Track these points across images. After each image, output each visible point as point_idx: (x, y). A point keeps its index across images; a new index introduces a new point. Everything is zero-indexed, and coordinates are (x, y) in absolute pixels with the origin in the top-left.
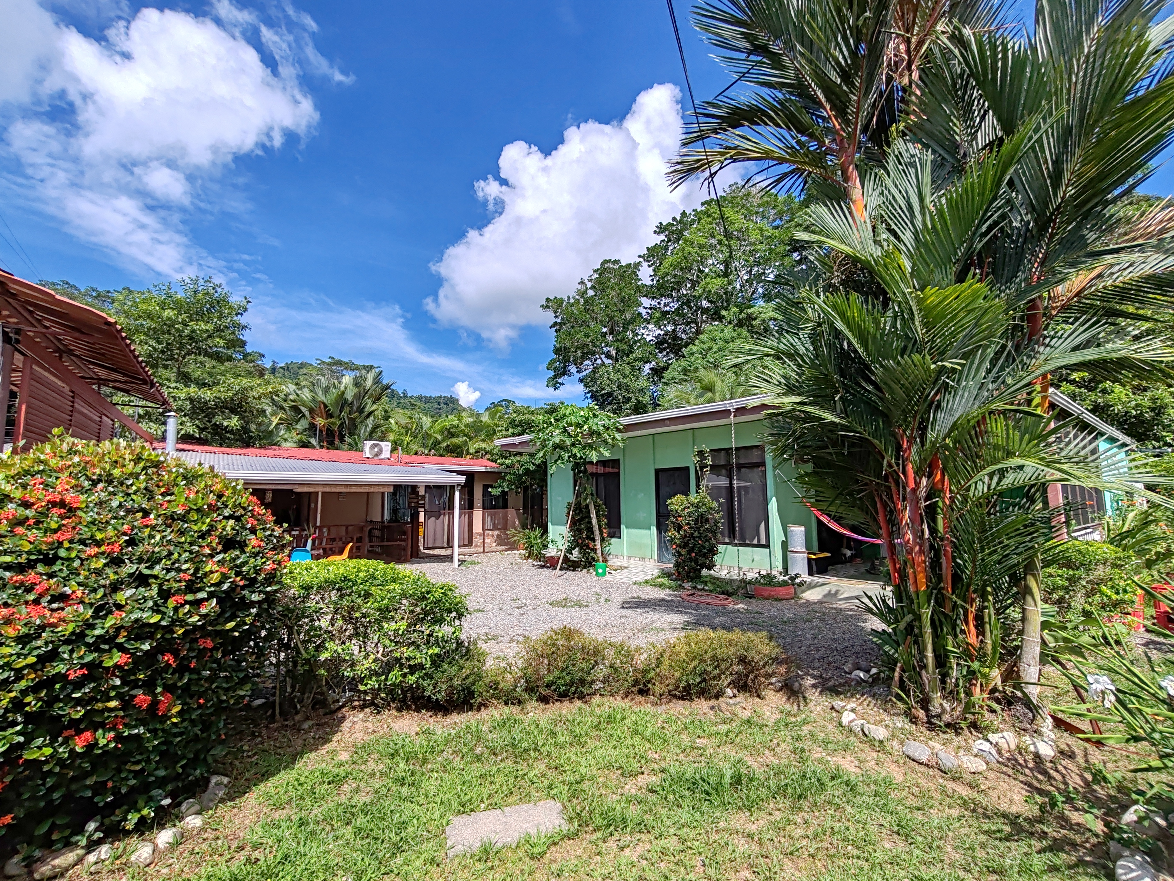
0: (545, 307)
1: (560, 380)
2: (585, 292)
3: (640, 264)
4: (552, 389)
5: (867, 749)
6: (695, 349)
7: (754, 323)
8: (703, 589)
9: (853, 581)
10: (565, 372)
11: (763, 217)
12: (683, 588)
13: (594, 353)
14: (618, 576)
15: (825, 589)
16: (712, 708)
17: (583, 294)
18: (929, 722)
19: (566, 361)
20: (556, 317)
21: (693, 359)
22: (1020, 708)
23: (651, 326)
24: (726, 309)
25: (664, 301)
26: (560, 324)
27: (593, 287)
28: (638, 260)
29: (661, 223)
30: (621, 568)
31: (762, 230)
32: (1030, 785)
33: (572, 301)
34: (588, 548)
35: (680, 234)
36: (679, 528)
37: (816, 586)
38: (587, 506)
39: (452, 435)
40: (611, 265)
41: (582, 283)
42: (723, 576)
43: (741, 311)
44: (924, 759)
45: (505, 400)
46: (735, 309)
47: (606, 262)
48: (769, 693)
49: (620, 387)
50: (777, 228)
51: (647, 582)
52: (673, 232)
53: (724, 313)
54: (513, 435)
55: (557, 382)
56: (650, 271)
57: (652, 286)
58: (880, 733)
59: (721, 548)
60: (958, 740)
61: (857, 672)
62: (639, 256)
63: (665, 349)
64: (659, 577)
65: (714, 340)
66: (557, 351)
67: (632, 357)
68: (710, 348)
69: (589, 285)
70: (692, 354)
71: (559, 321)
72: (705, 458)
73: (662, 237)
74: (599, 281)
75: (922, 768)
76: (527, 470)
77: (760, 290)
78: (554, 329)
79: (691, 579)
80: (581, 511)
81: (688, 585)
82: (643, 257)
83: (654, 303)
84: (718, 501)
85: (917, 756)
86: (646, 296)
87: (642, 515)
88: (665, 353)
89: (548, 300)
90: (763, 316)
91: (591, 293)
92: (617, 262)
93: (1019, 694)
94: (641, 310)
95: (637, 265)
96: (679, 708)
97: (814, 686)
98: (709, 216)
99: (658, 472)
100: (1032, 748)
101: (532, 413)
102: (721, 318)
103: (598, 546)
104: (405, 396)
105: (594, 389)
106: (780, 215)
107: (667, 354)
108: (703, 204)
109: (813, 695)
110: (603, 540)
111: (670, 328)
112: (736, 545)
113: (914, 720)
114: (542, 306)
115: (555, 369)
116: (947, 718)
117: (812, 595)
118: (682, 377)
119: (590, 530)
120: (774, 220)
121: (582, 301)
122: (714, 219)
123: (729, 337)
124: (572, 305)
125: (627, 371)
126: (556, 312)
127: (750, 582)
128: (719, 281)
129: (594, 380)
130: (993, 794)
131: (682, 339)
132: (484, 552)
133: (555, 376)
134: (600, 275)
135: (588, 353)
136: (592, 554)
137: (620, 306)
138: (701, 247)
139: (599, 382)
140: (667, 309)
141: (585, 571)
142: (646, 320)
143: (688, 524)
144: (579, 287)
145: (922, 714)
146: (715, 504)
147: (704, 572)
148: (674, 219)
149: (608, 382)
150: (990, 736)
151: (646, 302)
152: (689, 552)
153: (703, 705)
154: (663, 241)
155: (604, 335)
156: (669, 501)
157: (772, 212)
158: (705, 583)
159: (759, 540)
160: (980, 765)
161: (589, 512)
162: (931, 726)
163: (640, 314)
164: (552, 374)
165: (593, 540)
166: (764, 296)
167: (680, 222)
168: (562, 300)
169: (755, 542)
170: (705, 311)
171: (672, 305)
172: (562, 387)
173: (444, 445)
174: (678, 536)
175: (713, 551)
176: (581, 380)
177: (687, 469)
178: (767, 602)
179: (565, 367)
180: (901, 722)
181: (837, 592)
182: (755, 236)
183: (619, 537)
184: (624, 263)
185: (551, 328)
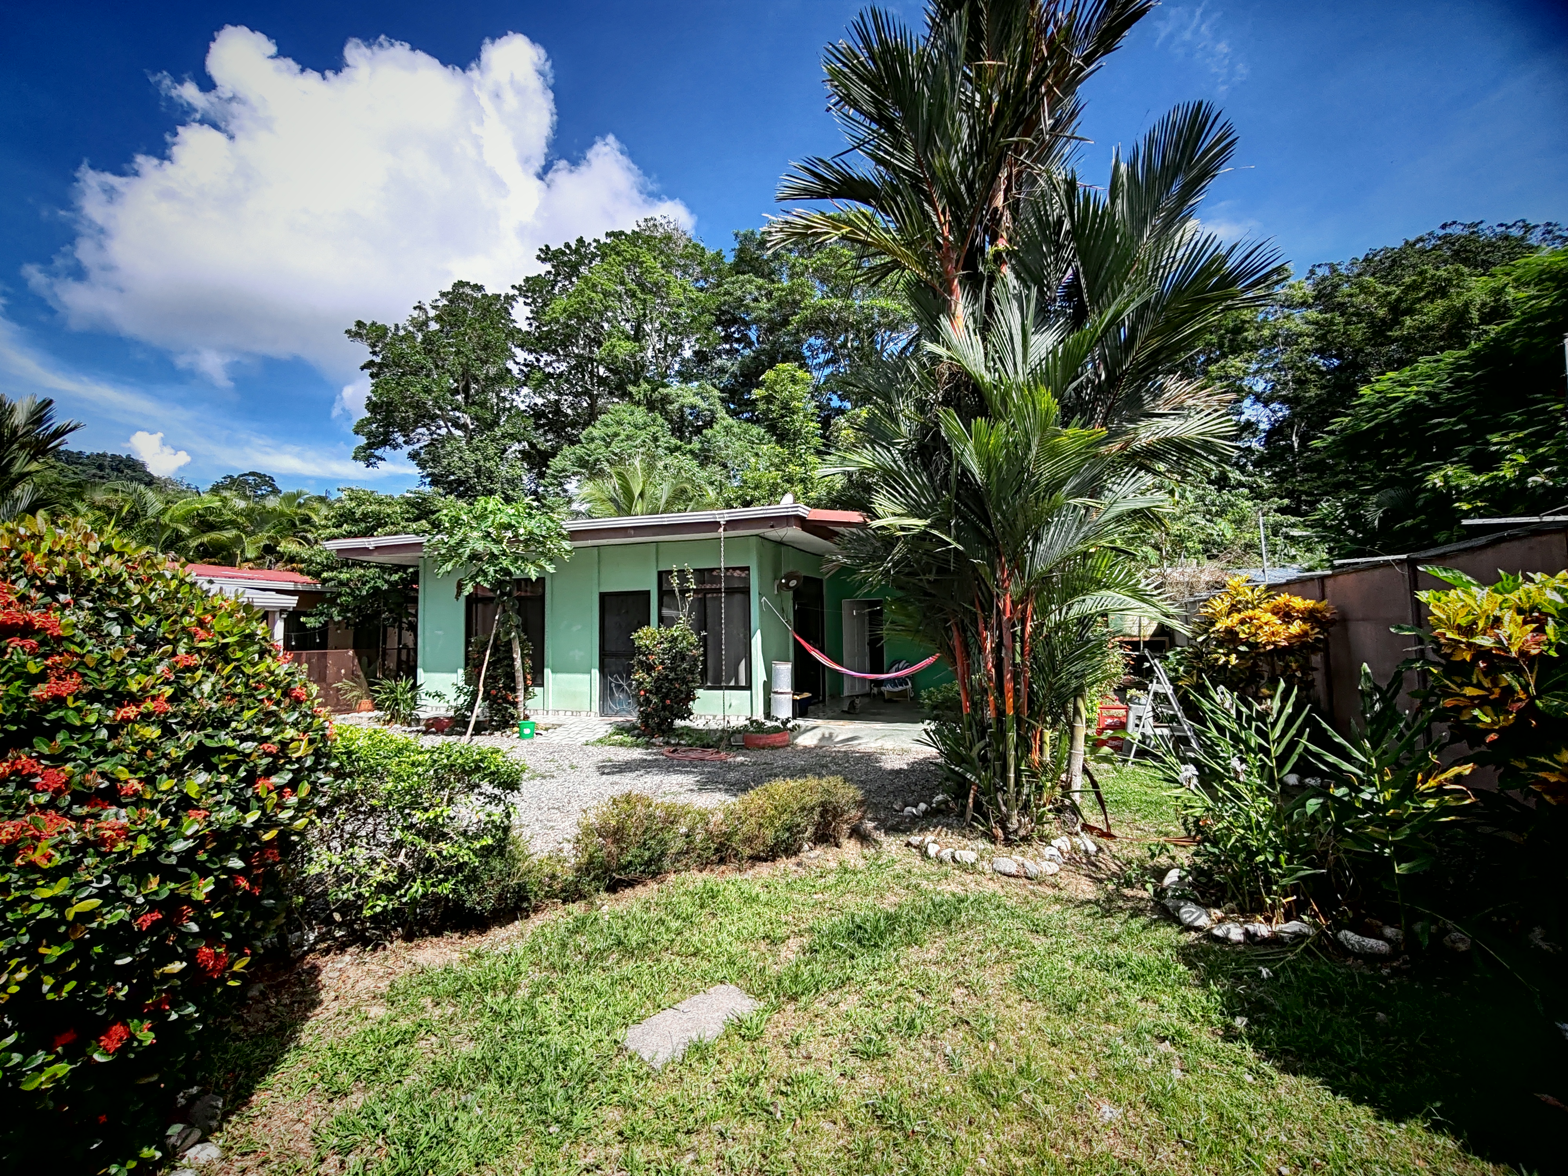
0: (354, 335)
1: (378, 453)
2: (425, 323)
3: (514, 298)
4: (362, 464)
5: (963, 875)
6: (596, 433)
7: (670, 407)
8: (677, 744)
9: (841, 722)
10: (386, 441)
11: (685, 272)
12: (654, 744)
13: (433, 418)
14: (555, 737)
15: (818, 734)
16: (799, 864)
17: (422, 325)
18: (1006, 839)
19: (388, 423)
20: (374, 353)
21: (593, 446)
22: (1068, 815)
23: (525, 390)
24: (635, 383)
25: (546, 358)
26: (381, 366)
27: (438, 319)
28: (512, 292)
29: (547, 247)
30: (555, 726)
31: (685, 290)
32: (1090, 876)
33: (402, 333)
34: (508, 702)
35: (574, 269)
36: (649, 668)
37: (807, 730)
38: (509, 643)
39: (212, 527)
40: (468, 291)
41: (419, 308)
42: (701, 727)
43: (654, 390)
44: (1013, 871)
45: (252, 474)
46: (645, 386)
47: (461, 284)
48: (844, 841)
49: (478, 471)
50: (701, 290)
51: (600, 741)
52: (564, 264)
53: (631, 388)
54: (350, 535)
55: (372, 455)
56: (527, 311)
57: (528, 333)
58: (969, 856)
59: (699, 692)
60: (1031, 851)
61: (909, 809)
62: (513, 287)
63: (543, 426)
64: (614, 733)
65: (619, 423)
66: (372, 407)
67: (498, 432)
68: (616, 435)
69: (432, 313)
70: (592, 440)
71: (378, 360)
72: (688, 581)
73: (548, 267)
74: (448, 311)
75: (1012, 880)
76: (376, 589)
77: (677, 367)
78: (367, 372)
79: (663, 733)
81: (658, 740)
82: (519, 289)
83: (531, 358)
85: (1007, 870)
86: (521, 346)
87: (578, 655)
88: (541, 431)
89: (360, 324)
90: (681, 399)
91: (434, 326)
92: (479, 288)
93: (1067, 802)
94: (510, 365)
95: (510, 299)
96: (764, 870)
97: (876, 828)
98: (618, 254)
99: (603, 596)
100: (1083, 847)
101: (380, 502)
102: (625, 394)
103: (521, 698)
105: (436, 471)
106: (705, 277)
107: (545, 433)
108: (608, 235)
109: (880, 836)
110: (526, 689)
111: (552, 397)
112: (709, 688)
113: (993, 840)
114: (348, 332)
115: (369, 435)
116: (1022, 832)
117: (807, 740)
118: (576, 469)
119: (511, 677)
120: (697, 280)
121: (420, 337)
122: (625, 260)
123: (641, 421)
124: (402, 339)
125: (491, 451)
126: (373, 346)
127: (737, 731)
128: (628, 345)
129: (436, 460)
130: (1070, 888)
131: (566, 415)
133: (370, 446)
134: (451, 301)
135: (424, 417)
136: (511, 710)
138: (606, 294)
139: (445, 462)
140: (551, 370)
142: (518, 381)
143: (662, 663)
145: (1000, 833)
146: (695, 638)
147: (679, 723)
148: (567, 246)
149: (460, 464)
150: (1053, 842)
151: (521, 355)
152: (663, 700)
153: (785, 864)
154: (549, 272)
155: (453, 392)
156: (635, 635)
157: (698, 269)
158: (679, 736)
159: (737, 681)
160: (1053, 868)
161: (510, 651)
162: (1008, 842)
163: (509, 371)
164: (363, 441)
165: (514, 690)
166: (679, 373)
167: (576, 251)
168: (385, 329)
169: (732, 683)
170: (602, 381)
171: (555, 365)
172: (380, 464)
173: (194, 543)
175: (690, 697)
176: (413, 456)
177: (647, 593)
178: (765, 752)
179: (387, 434)
180: (982, 844)
181: (831, 735)
182: (676, 294)
183: (542, 685)
184: (489, 291)
185: (362, 368)
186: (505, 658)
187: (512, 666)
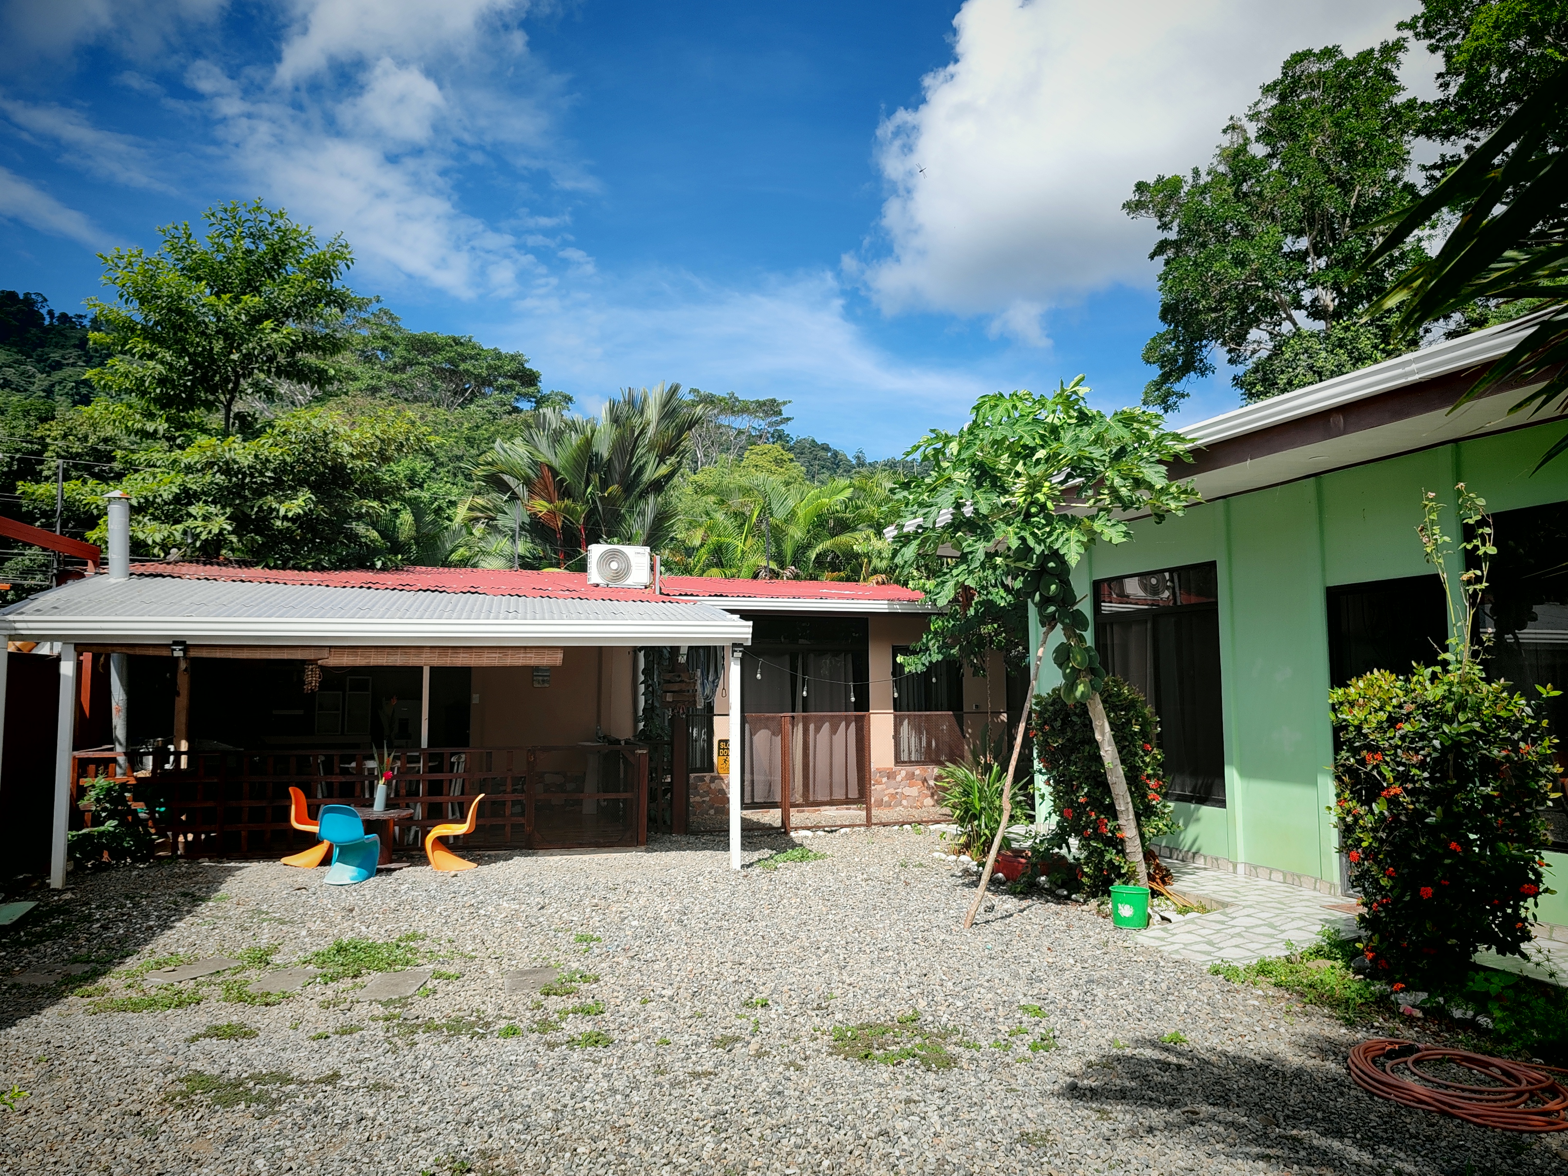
0: (1133, 207)
1: (1178, 387)
2: (1242, 151)
3: (1399, 46)
8: (1469, 1025)
10: (1191, 364)
13: (1273, 309)
17: (1235, 156)
19: (1194, 335)
20: (1164, 226)
26: (1177, 245)
27: (1264, 135)
28: (1392, 36)
33: (1204, 179)
38: (1083, 711)
40: (1312, 66)
41: (1231, 128)
47: (1297, 59)
55: (1171, 392)
57: (1445, 103)
64: (1318, 952)
66: (1168, 312)
69: (1252, 129)
71: (1172, 235)
74: (1280, 116)
78: (1160, 259)
79: (1429, 980)
80: (1066, 722)
82: (1412, 26)
83: (1452, 148)
84: (1531, 695)
86: (1424, 133)
89: (1141, 187)
91: (1259, 151)
92: (1329, 53)
95: (1391, 50)
103: (1129, 831)
104: (861, 464)
114: (1126, 205)
115: (1164, 360)
119: (1100, 780)
121: (1233, 176)
124: (1204, 190)
126: (1161, 216)
132: (869, 823)
133: (1165, 377)
134: (1283, 98)
135: (1255, 310)
136: (1111, 855)
137: (1341, 169)
141: (1094, 903)
144: (1225, 141)
146: (1521, 707)
155: (1301, 257)
158: (1481, 1002)
161: (1088, 726)
164: (1155, 372)
165: (1112, 812)
168: (1178, 182)
173: (815, 551)
174: (1368, 821)
176: (1238, 381)
179: (1191, 352)
183: (1222, 803)
184: (1350, 53)
185: (1152, 257)
186: (1083, 742)
187: (1098, 759)
